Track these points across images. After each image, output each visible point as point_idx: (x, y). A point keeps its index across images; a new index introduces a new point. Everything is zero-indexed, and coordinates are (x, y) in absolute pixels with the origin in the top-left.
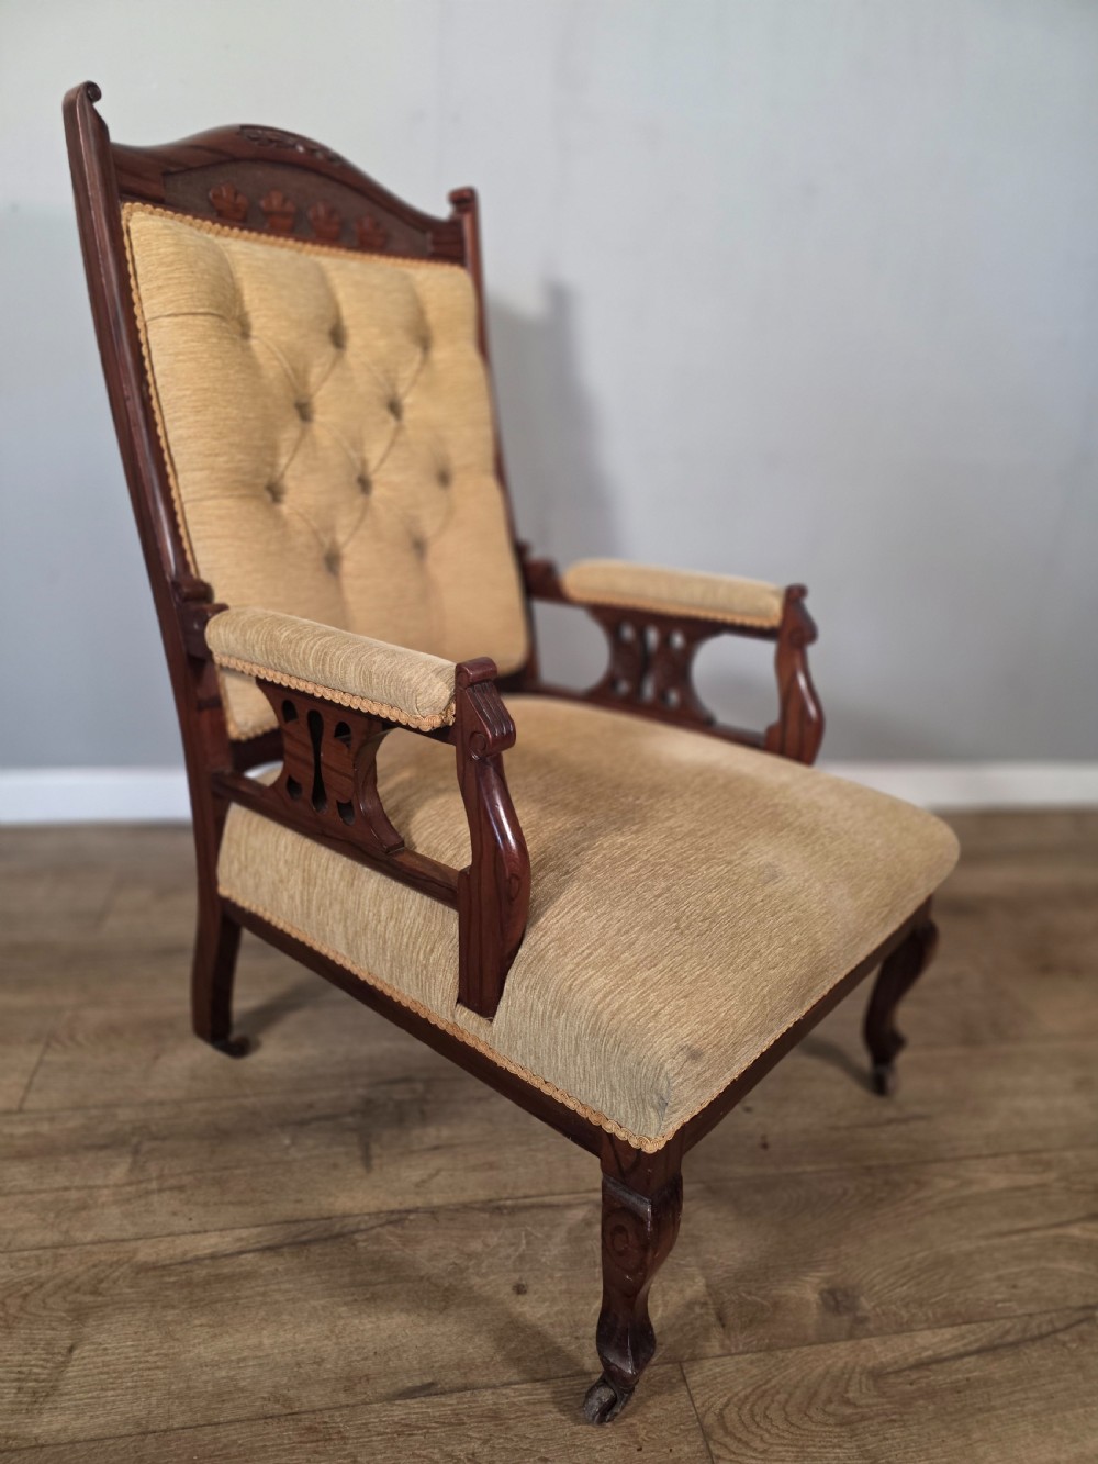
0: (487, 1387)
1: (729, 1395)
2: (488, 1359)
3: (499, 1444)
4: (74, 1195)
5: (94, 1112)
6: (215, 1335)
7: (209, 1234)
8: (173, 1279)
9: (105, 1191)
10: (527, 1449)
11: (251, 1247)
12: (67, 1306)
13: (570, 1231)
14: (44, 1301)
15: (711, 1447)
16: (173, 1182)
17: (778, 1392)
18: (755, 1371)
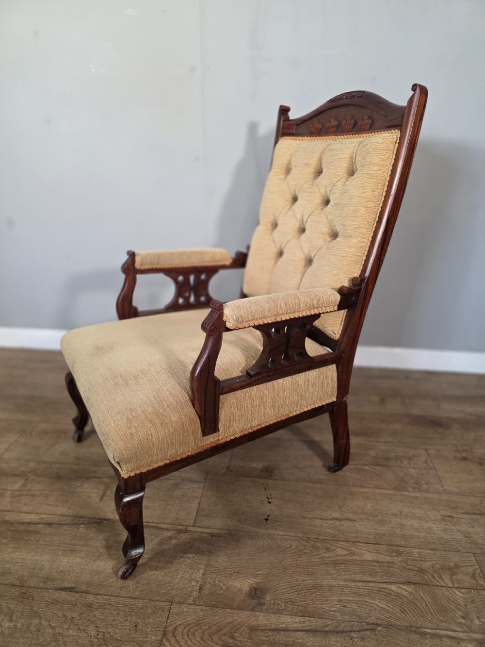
0: (92, 594)
1: (184, 621)
2: (100, 583)
3: (85, 616)
5: (22, 462)
6: (13, 552)
7: (32, 514)
8: (12, 528)
9: (9, 492)
10: (94, 621)
11: (43, 522)
15: (164, 640)
16: (32, 493)
17: (205, 625)
18: (201, 614)
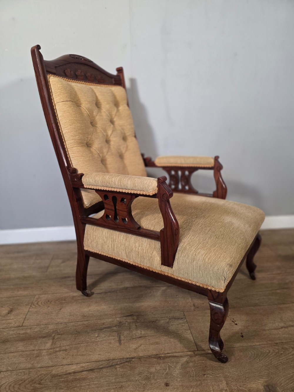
4: (35, 352)
5: (42, 326)
7: (73, 365)
11: (85, 369)
12: (32, 388)
13: (182, 365)
14: (25, 386)
